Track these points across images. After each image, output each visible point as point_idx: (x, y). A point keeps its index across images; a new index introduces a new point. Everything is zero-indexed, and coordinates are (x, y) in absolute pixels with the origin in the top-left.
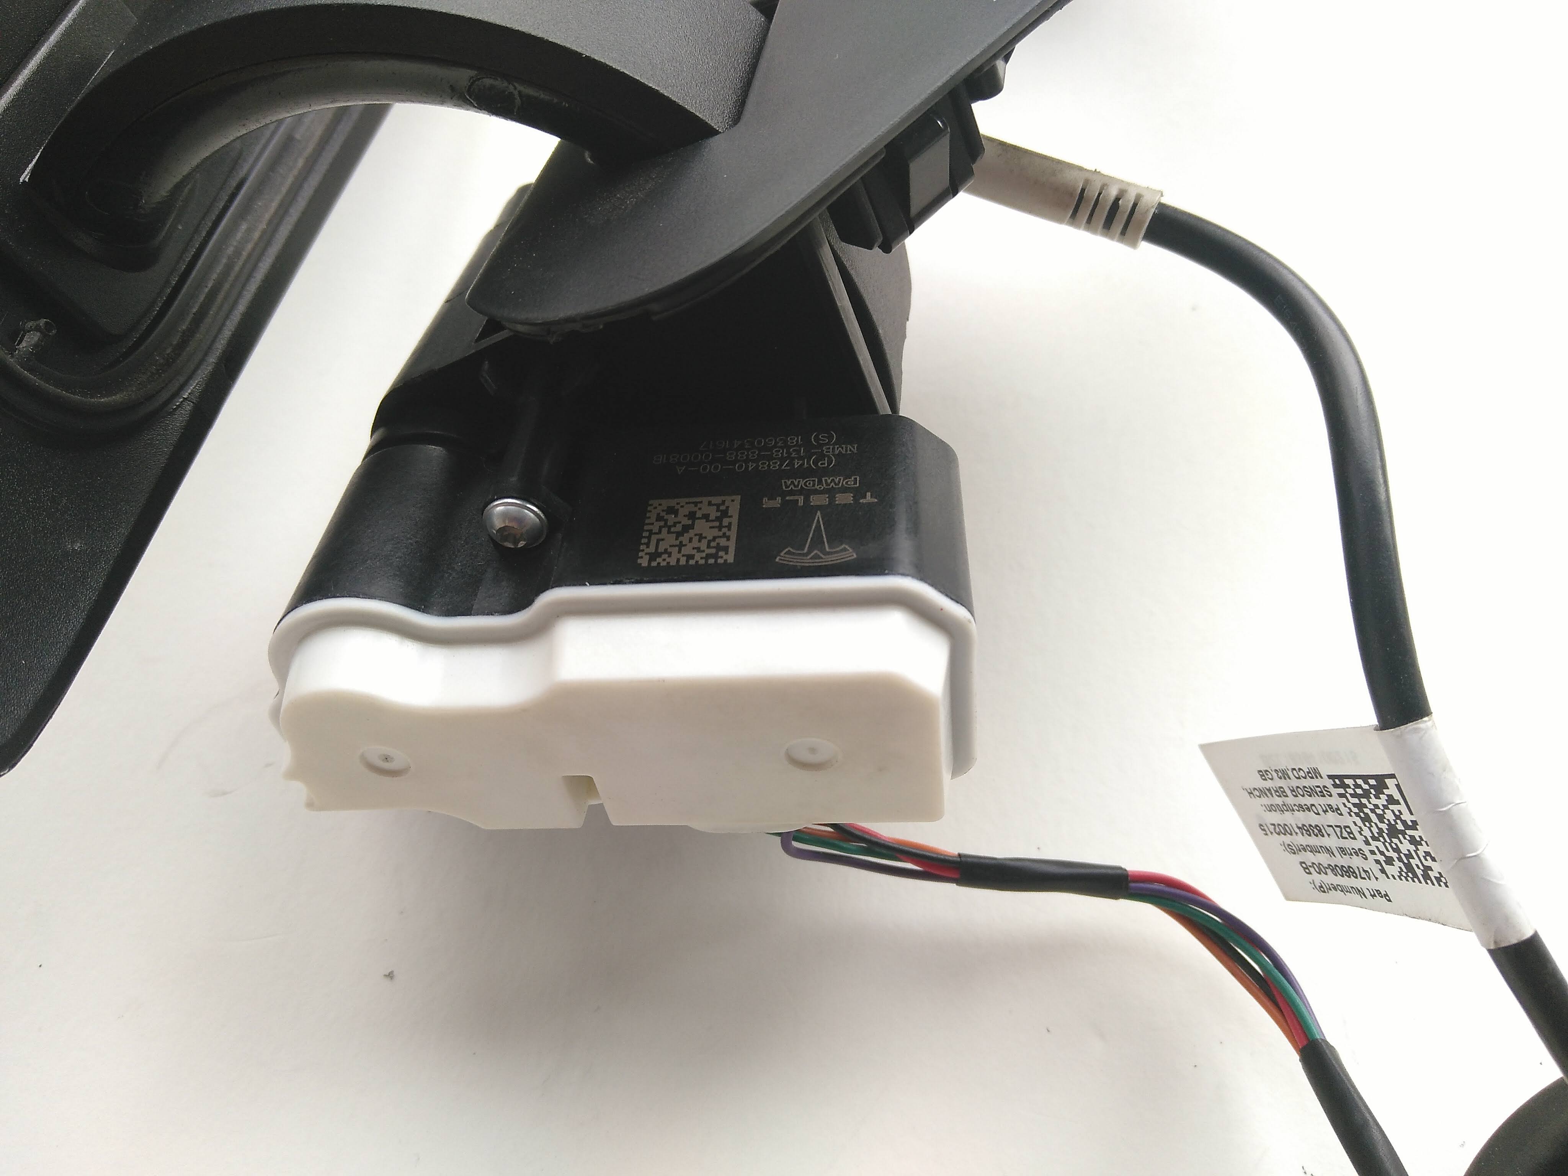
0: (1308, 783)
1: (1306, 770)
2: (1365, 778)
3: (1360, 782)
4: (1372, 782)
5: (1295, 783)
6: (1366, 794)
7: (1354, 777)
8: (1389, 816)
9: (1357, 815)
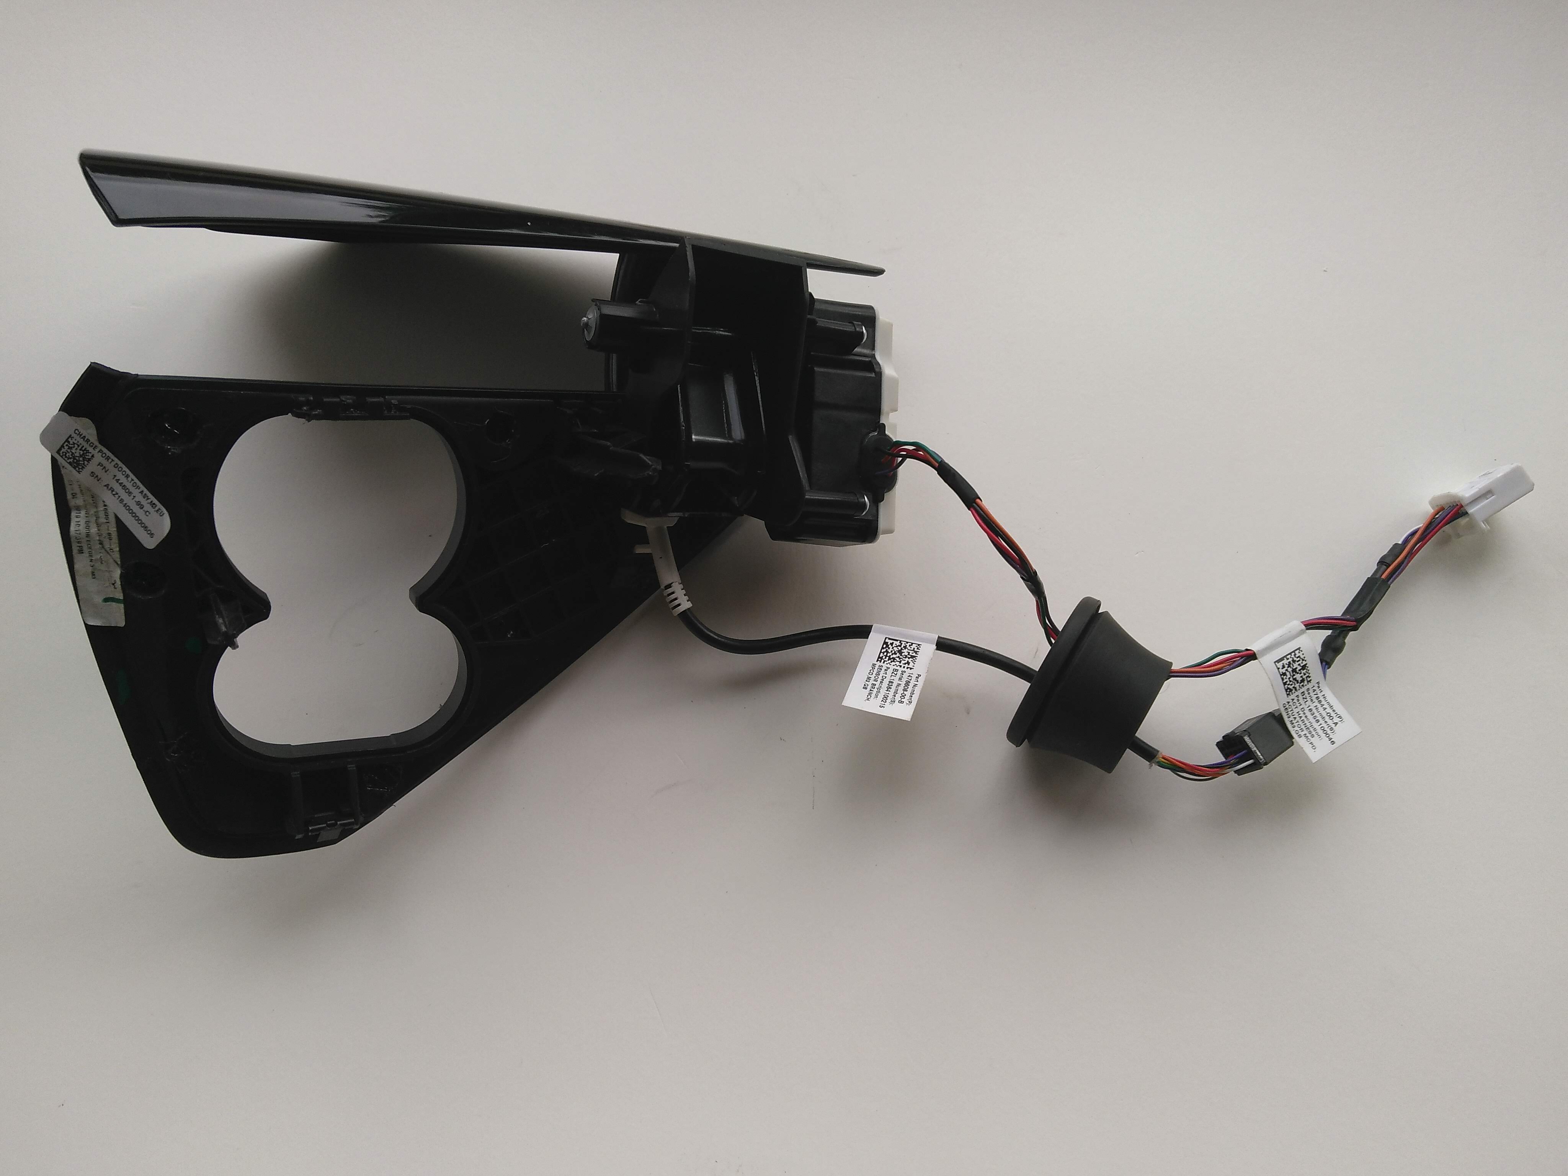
0: (876, 671)
1: (871, 669)
2: (883, 648)
3: (883, 651)
4: (885, 646)
5: (873, 677)
6: (887, 652)
7: (881, 652)
8: (896, 649)
9: (891, 662)
